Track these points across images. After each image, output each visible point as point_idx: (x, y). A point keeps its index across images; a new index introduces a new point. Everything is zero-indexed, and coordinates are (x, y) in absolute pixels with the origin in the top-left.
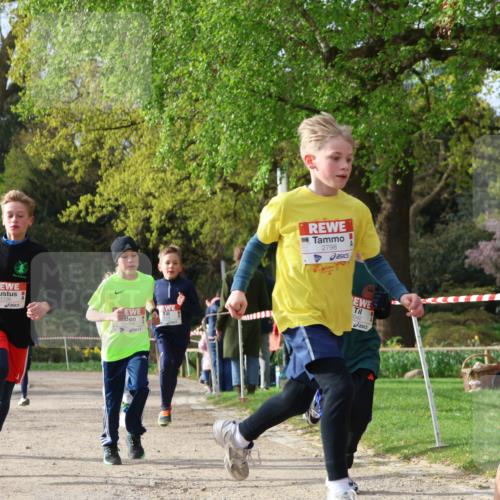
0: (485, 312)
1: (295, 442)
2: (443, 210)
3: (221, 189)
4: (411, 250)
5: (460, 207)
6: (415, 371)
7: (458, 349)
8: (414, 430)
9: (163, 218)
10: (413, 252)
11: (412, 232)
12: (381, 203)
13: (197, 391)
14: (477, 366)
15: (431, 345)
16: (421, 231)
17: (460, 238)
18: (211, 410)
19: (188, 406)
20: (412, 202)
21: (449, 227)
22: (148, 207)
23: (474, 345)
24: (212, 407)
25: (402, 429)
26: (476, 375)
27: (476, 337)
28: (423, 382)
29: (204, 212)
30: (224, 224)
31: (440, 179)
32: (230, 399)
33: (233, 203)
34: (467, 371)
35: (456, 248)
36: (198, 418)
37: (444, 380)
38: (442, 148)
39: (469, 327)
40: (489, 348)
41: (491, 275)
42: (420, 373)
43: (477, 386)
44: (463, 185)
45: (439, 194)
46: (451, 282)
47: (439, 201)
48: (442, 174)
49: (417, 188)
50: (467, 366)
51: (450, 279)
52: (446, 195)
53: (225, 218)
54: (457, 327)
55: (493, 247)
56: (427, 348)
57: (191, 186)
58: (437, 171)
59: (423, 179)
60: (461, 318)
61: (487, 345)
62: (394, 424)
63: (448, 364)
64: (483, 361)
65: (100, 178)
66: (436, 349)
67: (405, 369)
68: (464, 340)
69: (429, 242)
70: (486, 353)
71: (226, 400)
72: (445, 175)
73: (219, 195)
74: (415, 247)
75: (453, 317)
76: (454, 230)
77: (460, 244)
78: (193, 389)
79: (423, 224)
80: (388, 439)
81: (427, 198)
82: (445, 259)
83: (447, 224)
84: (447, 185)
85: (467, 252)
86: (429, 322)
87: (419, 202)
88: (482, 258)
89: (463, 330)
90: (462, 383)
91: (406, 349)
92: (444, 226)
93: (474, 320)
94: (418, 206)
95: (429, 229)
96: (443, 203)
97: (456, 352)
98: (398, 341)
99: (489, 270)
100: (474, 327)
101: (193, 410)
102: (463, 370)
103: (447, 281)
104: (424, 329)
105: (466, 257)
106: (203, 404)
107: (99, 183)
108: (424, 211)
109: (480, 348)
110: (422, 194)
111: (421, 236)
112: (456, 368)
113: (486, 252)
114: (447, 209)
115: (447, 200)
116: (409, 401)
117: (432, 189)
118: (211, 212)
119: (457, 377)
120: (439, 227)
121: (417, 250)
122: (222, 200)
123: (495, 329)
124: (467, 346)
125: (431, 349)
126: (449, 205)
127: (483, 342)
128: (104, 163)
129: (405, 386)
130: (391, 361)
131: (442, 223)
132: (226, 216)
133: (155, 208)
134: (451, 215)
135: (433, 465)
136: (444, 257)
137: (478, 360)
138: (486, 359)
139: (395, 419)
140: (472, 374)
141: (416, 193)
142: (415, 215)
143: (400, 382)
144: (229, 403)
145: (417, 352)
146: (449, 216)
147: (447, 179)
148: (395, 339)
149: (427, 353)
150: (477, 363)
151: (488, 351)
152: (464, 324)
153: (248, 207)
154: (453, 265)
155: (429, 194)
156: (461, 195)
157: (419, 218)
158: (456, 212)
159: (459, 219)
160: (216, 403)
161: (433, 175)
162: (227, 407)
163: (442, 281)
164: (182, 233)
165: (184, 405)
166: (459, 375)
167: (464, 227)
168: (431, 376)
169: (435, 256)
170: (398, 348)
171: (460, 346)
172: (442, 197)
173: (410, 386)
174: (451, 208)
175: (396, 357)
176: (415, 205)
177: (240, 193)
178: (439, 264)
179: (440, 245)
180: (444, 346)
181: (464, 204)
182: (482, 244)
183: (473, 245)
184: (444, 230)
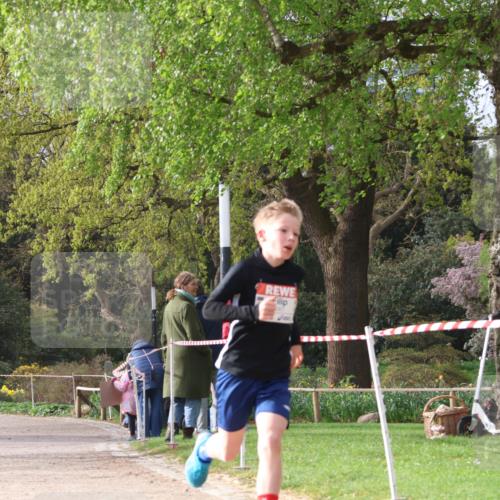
0: (452, 348)
2: (408, 232)
3: (154, 205)
4: (369, 276)
5: (427, 228)
7: (419, 390)
8: (367, 481)
9: (87, 237)
10: (372, 279)
11: (371, 257)
12: (337, 223)
13: (120, 436)
14: (441, 409)
15: (389, 386)
16: (382, 255)
17: (426, 263)
18: (135, 457)
19: (109, 452)
20: (372, 223)
21: (414, 251)
22: (68, 225)
23: (438, 386)
24: (136, 454)
25: (353, 479)
26: (440, 420)
27: (441, 377)
28: (379, 428)
29: (133, 231)
30: (156, 246)
31: (405, 196)
32: (158, 445)
33: (167, 221)
34: (430, 415)
35: (420, 275)
36: (120, 466)
37: (403, 425)
38: (409, 161)
39: (433, 365)
40: (454, 389)
41: (459, 307)
42: (377, 417)
43: (441, 431)
44: (432, 203)
45: (403, 213)
46: (414, 314)
47: (404, 221)
48: (408, 191)
49: (378, 206)
50: (430, 409)
51: (413, 310)
52: (411, 215)
53: (157, 238)
54: (419, 366)
55: (463, 274)
56: (386, 389)
57: (119, 201)
58: (402, 187)
59: (385, 196)
60: (423, 354)
61: (452, 386)
62: (345, 475)
63: (407, 407)
64: (448, 405)
65: (13, 191)
66: (394, 390)
67: (359, 412)
68: (427, 380)
69: (391, 268)
70: (451, 395)
71: (152, 446)
72: (411, 192)
73: (152, 212)
74: (374, 274)
75: (416, 354)
76: (420, 253)
77: (427, 270)
78: (115, 434)
79: (383, 247)
81: (389, 217)
82: (409, 288)
83: (411, 248)
84: (413, 203)
85: (434, 281)
86: (387, 360)
87: (380, 222)
88: (450, 287)
89: (426, 368)
90: (423, 428)
91: (361, 390)
92: (409, 250)
93: (438, 357)
94: (379, 226)
95: (390, 253)
96: (407, 223)
97: (417, 394)
98: (351, 380)
99: (457, 300)
100: (439, 365)
101: (114, 457)
102: (425, 414)
103: (410, 312)
104: (382, 367)
105: (433, 287)
106: (126, 451)
107: (12, 197)
108: (384, 233)
109: (445, 389)
110: (384, 214)
111: (382, 262)
112: (416, 412)
113: (455, 280)
114: (412, 231)
115: (412, 220)
116: (362, 448)
117: (395, 208)
118: (142, 232)
119: (417, 422)
120: (403, 250)
121: (376, 277)
122: (155, 218)
123: (463, 368)
124: (430, 387)
125: (389, 390)
126: (415, 226)
127: (449, 383)
128: (19, 175)
129: (357, 431)
130: (343, 403)
131: (406, 246)
132: (159, 236)
133: (76, 226)
134: (416, 237)
136: (407, 285)
137: (441, 402)
138: (451, 401)
139: (346, 469)
140: (436, 418)
141: (377, 211)
142: (375, 237)
143: (352, 427)
144: (156, 449)
145: (373, 393)
146: (414, 238)
147: (413, 195)
148: (348, 378)
149: (385, 394)
150: (442, 406)
151: (454, 392)
152: (427, 361)
153: (185, 226)
154: (418, 294)
155: (391, 213)
156: (429, 215)
157: (380, 241)
158: (422, 234)
159: (425, 242)
160: (140, 450)
161: (397, 192)
162: (153, 454)
163: (404, 312)
165: (104, 452)
166: (420, 420)
167: (431, 252)
168: (388, 420)
169: (397, 284)
170: (351, 389)
171: (422, 387)
172: (407, 217)
173: (363, 431)
174: (416, 229)
175: (349, 398)
176: (375, 226)
177: (175, 210)
178: (401, 293)
179: (403, 271)
180: (403, 386)
181: (432, 225)
182: (451, 271)
183: (438, 274)
184: (408, 254)
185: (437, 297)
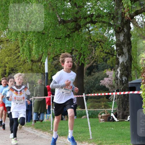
0: (106, 99)
1: (48, 138)
4: (84, 80)
5: (99, 68)
8: (84, 134)
9: (10, 70)
11: (84, 75)
12: (76, 66)
15: (90, 109)
17: (98, 77)
21: (96, 73)
22: (5, 67)
23: (102, 109)
25: (80, 133)
27: (103, 106)
29: (22, 68)
31: (93, 59)
32: (29, 124)
33: (31, 66)
35: (98, 80)
38: (94, 50)
41: (108, 88)
42: (87, 117)
43: (103, 121)
44: (100, 61)
45: (93, 64)
50: (100, 115)
53: (29, 70)
54: (97, 103)
55: (108, 80)
56: (88, 109)
57: (18, 60)
58: (92, 57)
59: (88, 59)
60: (98, 100)
61: (106, 109)
62: (78, 132)
63: (95, 114)
64: (105, 114)
67: (82, 116)
68: (99, 107)
69: (90, 78)
70: (106, 111)
75: (96, 100)
79: (88, 73)
82: (95, 83)
84: (95, 61)
85: (101, 81)
86: (89, 102)
87: (87, 66)
88: (105, 83)
89: (99, 104)
90: (98, 120)
91: (82, 110)
92: (94, 73)
93: (102, 101)
97: (97, 111)
98: (80, 107)
99: (107, 86)
100: (102, 103)
103: (95, 89)
104: (87, 104)
110: (88, 64)
111: (87, 76)
112: (97, 115)
113: (106, 81)
114: (95, 68)
116: (83, 125)
117: (90, 62)
118: (25, 68)
119: (97, 118)
120: (92, 73)
121: (86, 80)
122: (28, 65)
123: (109, 104)
127: (105, 108)
133: (7, 67)
134: (96, 70)
135: (90, 144)
139: (78, 130)
140: (101, 117)
141: (86, 63)
142: (86, 70)
145: (85, 111)
147: (95, 59)
149: (88, 111)
150: (103, 114)
152: (99, 102)
154: (97, 85)
155: (90, 64)
156: (99, 64)
159: (99, 71)
162: (28, 127)
163: (93, 90)
167: (100, 74)
168: (89, 118)
169: (91, 82)
170: (80, 109)
171: (98, 109)
172: (94, 65)
173: (83, 121)
175: (79, 112)
176: (85, 67)
177: (33, 63)
178: (93, 85)
179: (93, 79)
180: (93, 109)
182: (105, 79)
183: (102, 79)
185: (102, 85)
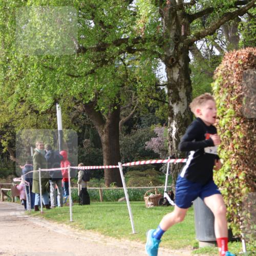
0: (155, 170)
1: (67, 232)
2: (135, 123)
3: (30, 113)
4: (120, 141)
5: (142, 122)
6: (123, 198)
7: (143, 187)
8: (122, 226)
9: (3, 126)
10: (121, 142)
11: (120, 133)
12: (106, 120)
13: (20, 209)
15: (130, 186)
16: (125, 133)
17: (143, 136)
18: (27, 218)
19: (16, 216)
20: (120, 120)
21: (138, 131)
23: (150, 186)
24: (27, 216)
25: (117, 225)
26: (151, 200)
27: (151, 182)
28: (126, 203)
29: (22, 124)
31: (133, 109)
33: (36, 120)
34: (147, 198)
35: (141, 141)
36: (20, 222)
37: (136, 202)
38: (133, 94)
39: (148, 177)
41: (157, 153)
42: (125, 199)
43: (152, 205)
44: (144, 112)
45: (132, 116)
46: (139, 156)
48: (134, 107)
49: (122, 113)
50: (147, 195)
52: (136, 116)
53: (32, 127)
54: (142, 178)
55: (158, 140)
56: (128, 188)
57: (16, 111)
58: (131, 105)
59: (125, 109)
60: (144, 173)
61: (156, 186)
62: (113, 223)
63: (138, 195)
64: (154, 193)
66: (132, 188)
67: (118, 197)
68: (145, 184)
69: (128, 138)
70: (155, 189)
71: (33, 213)
73: (29, 116)
74: (121, 140)
75: (140, 173)
76: (140, 132)
77: (143, 139)
78: (18, 208)
79: (125, 129)
80: (111, 230)
81: (127, 117)
82: (136, 146)
84: (136, 112)
85: (146, 143)
86: (129, 175)
87: (123, 119)
88: (153, 145)
89: (145, 179)
90: (144, 203)
91: (119, 188)
93: (149, 174)
94: (123, 121)
95: (128, 132)
96: (134, 120)
97: (142, 189)
98: (115, 184)
99: (156, 151)
100: (150, 177)
101: (18, 218)
102: (145, 198)
103: (137, 156)
104: (126, 179)
105: (146, 145)
106: (23, 215)
108: (125, 124)
109: (153, 187)
110: (125, 116)
111: (125, 135)
112: (142, 197)
113: (154, 143)
114: (136, 123)
115: (136, 119)
116: (120, 212)
117: (129, 113)
118: (26, 124)
119: (142, 201)
120: (133, 131)
121: (123, 142)
122: (31, 118)
123: (160, 178)
124: (147, 186)
125: (130, 188)
126: (137, 121)
127: (154, 184)
129: (118, 205)
130: (112, 193)
131: (134, 129)
132: (33, 126)
135: (132, 242)
136: (135, 145)
137: (152, 192)
138: (156, 192)
139: (114, 221)
140: (149, 199)
141: (122, 115)
142: (122, 126)
143: (116, 203)
144: (35, 214)
145: (123, 189)
146: (137, 126)
147: (136, 109)
148: (113, 183)
149: (128, 190)
150: (151, 194)
151: (157, 188)
152: (145, 176)
153: (43, 122)
154: (140, 149)
156: (143, 116)
157: (124, 127)
158: (140, 124)
159: (142, 127)
160: (29, 214)
161: (130, 107)
162: (34, 216)
163: (135, 156)
164: (12, 133)
165: (14, 216)
166: (143, 200)
167: (144, 131)
168: (130, 200)
169: (131, 145)
170: (115, 188)
172: (134, 117)
173: (121, 205)
174: (138, 122)
175: (114, 191)
176: (121, 121)
177: (39, 115)
178: (133, 148)
179: (134, 139)
180: (136, 186)
181: (144, 121)
182: (153, 139)
183: (148, 140)
184: (135, 132)
185: (148, 149)
